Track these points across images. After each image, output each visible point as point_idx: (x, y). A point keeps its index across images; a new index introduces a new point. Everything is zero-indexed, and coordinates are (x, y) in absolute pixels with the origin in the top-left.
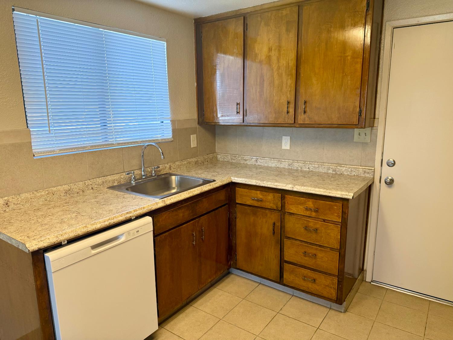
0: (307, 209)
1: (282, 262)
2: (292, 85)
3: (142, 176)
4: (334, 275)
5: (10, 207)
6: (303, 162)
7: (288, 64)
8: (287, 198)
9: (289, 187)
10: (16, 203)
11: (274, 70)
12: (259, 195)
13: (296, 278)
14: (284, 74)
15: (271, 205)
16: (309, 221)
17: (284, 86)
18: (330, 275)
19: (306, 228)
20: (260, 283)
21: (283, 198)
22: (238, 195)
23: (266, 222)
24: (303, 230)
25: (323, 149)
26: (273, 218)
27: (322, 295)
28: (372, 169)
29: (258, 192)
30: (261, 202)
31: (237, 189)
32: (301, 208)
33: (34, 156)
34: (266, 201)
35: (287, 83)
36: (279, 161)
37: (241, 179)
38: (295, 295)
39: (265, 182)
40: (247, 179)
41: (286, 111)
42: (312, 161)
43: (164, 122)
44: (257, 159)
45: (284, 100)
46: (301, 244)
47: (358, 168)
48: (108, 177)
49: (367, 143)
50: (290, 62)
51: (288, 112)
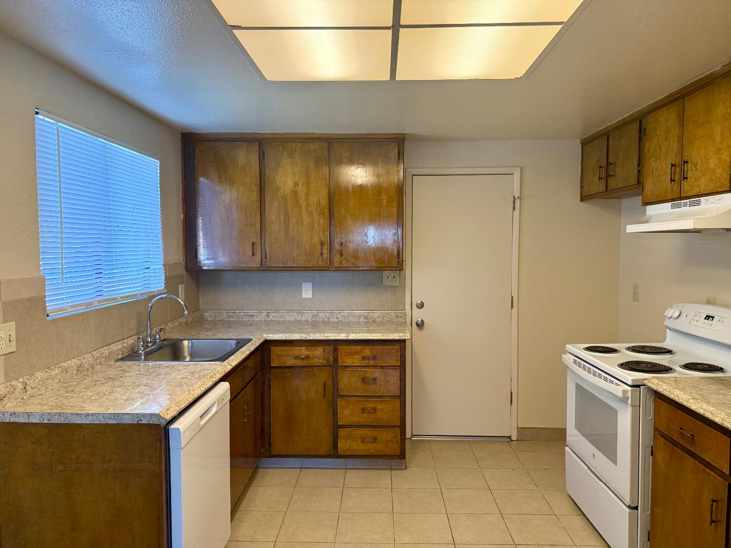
0: (364, 358)
1: (336, 427)
2: (325, 225)
3: (148, 343)
4: (395, 426)
5: (28, 393)
6: (329, 312)
7: (319, 202)
8: (340, 349)
9: (342, 336)
10: (33, 386)
11: (303, 207)
12: (304, 351)
13: (354, 443)
14: (315, 213)
15: (321, 361)
16: (366, 371)
17: (316, 225)
18: (391, 427)
19: (364, 380)
20: (302, 468)
21: (335, 350)
22: (274, 357)
23: (314, 384)
24: (359, 382)
25: (352, 295)
26: (323, 376)
27: (385, 454)
28: (403, 313)
29: (303, 348)
30: (307, 360)
31: (272, 348)
32: (356, 358)
33: (48, 315)
34: (313, 357)
35: (319, 222)
36: (299, 313)
37: (278, 335)
38: (348, 467)
39: (311, 335)
40: (286, 335)
41: (319, 253)
42: (340, 309)
43: (151, 268)
44: (268, 312)
45: (316, 240)
46: (358, 400)
47: (390, 313)
48: (112, 345)
49: (396, 287)
50: (321, 200)
51: (322, 254)
